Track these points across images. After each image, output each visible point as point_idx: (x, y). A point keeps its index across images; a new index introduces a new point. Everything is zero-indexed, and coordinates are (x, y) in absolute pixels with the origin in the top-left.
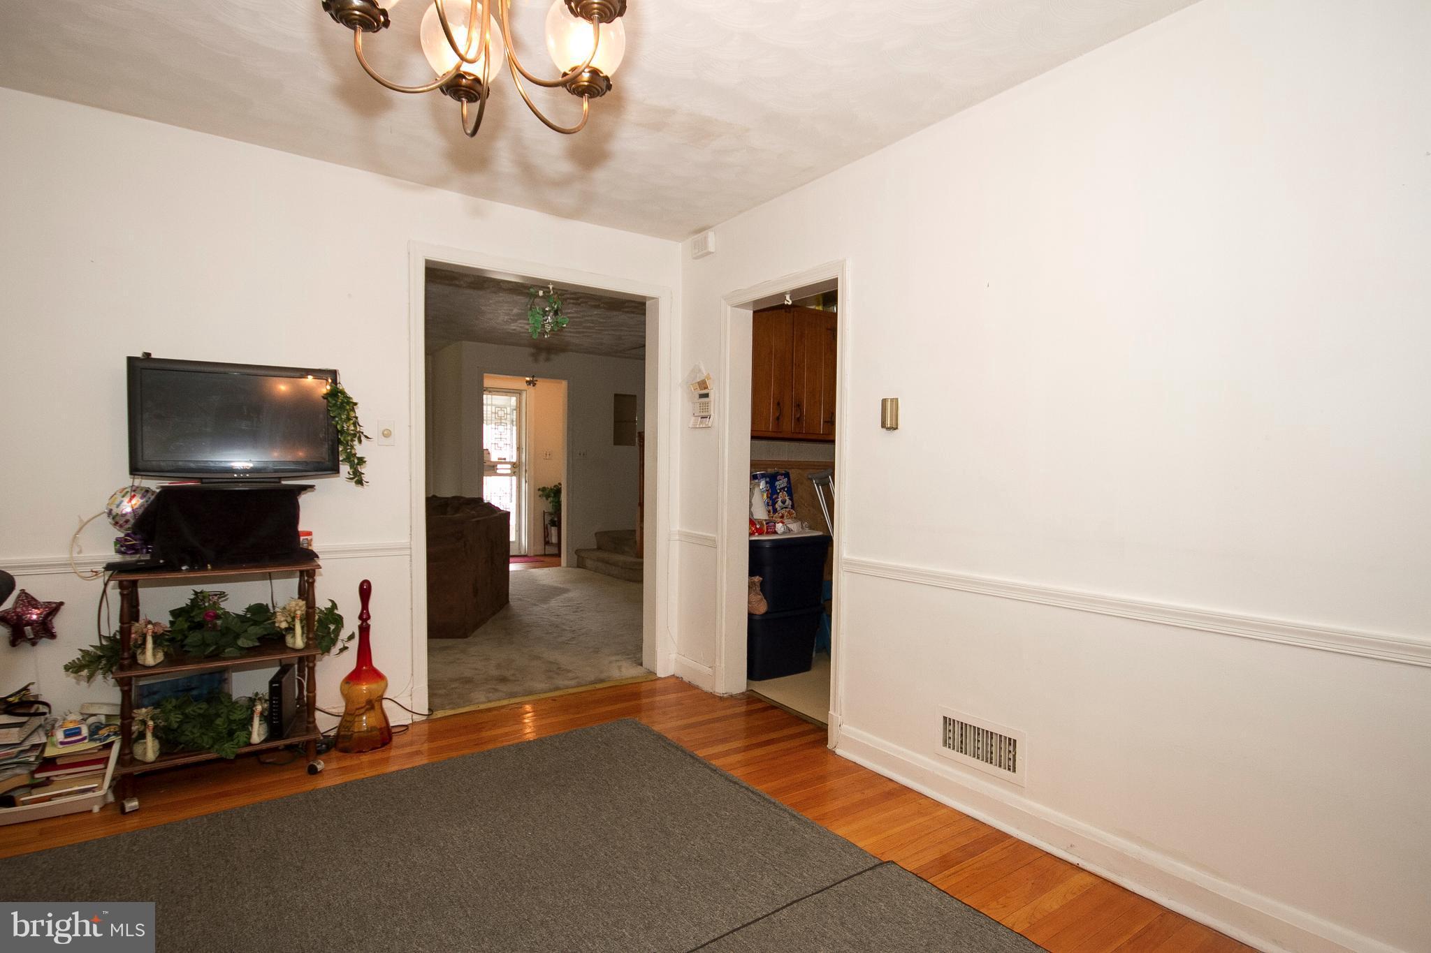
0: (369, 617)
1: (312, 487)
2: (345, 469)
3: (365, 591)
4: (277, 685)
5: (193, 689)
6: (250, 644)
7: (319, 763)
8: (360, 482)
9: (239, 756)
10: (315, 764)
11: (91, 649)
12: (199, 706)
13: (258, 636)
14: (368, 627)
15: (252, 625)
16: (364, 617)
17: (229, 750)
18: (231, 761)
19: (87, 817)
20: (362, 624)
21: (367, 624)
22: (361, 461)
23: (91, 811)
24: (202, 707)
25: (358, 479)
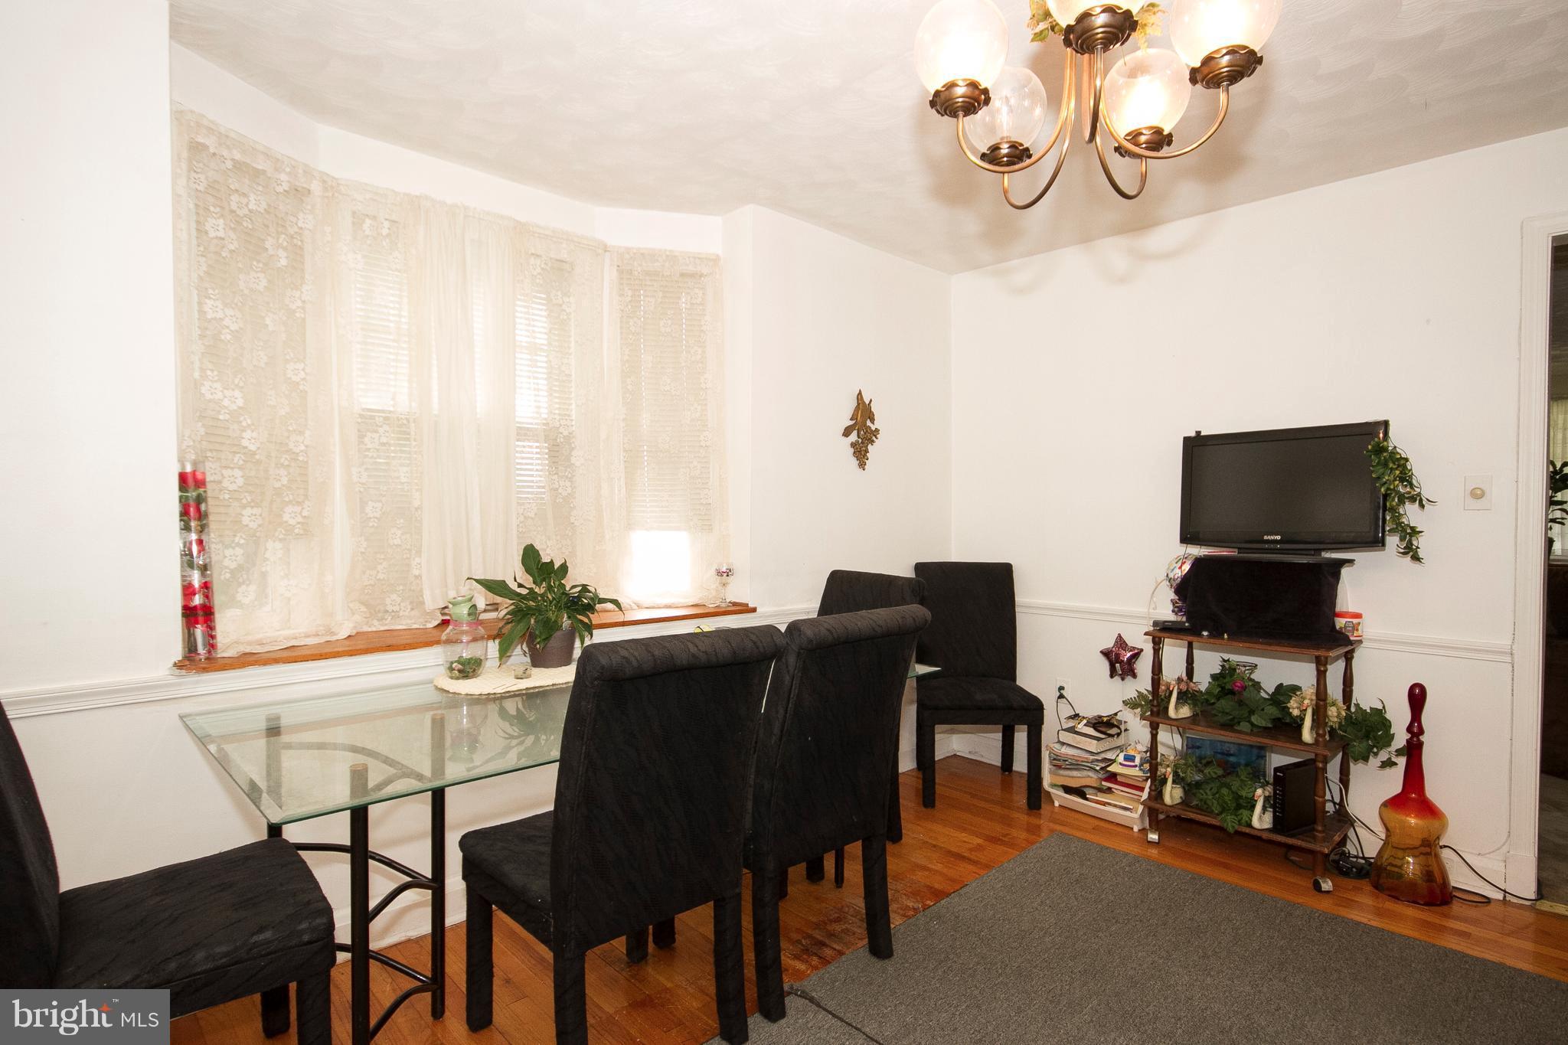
0: (1421, 732)
1: (1351, 562)
2: (1393, 541)
3: (1417, 697)
4: (1281, 775)
5: (1231, 755)
6: (1263, 724)
7: (1324, 882)
8: (1416, 558)
9: (1237, 833)
10: (1320, 881)
11: (1145, 692)
12: (1215, 770)
13: (1273, 717)
14: (1420, 745)
15: (1271, 704)
16: (1416, 729)
17: (1230, 823)
18: (1229, 834)
19: (1126, 831)
20: (1411, 739)
21: (1419, 740)
22: (1415, 532)
23: (1132, 828)
24: (1217, 772)
25: (1411, 552)
